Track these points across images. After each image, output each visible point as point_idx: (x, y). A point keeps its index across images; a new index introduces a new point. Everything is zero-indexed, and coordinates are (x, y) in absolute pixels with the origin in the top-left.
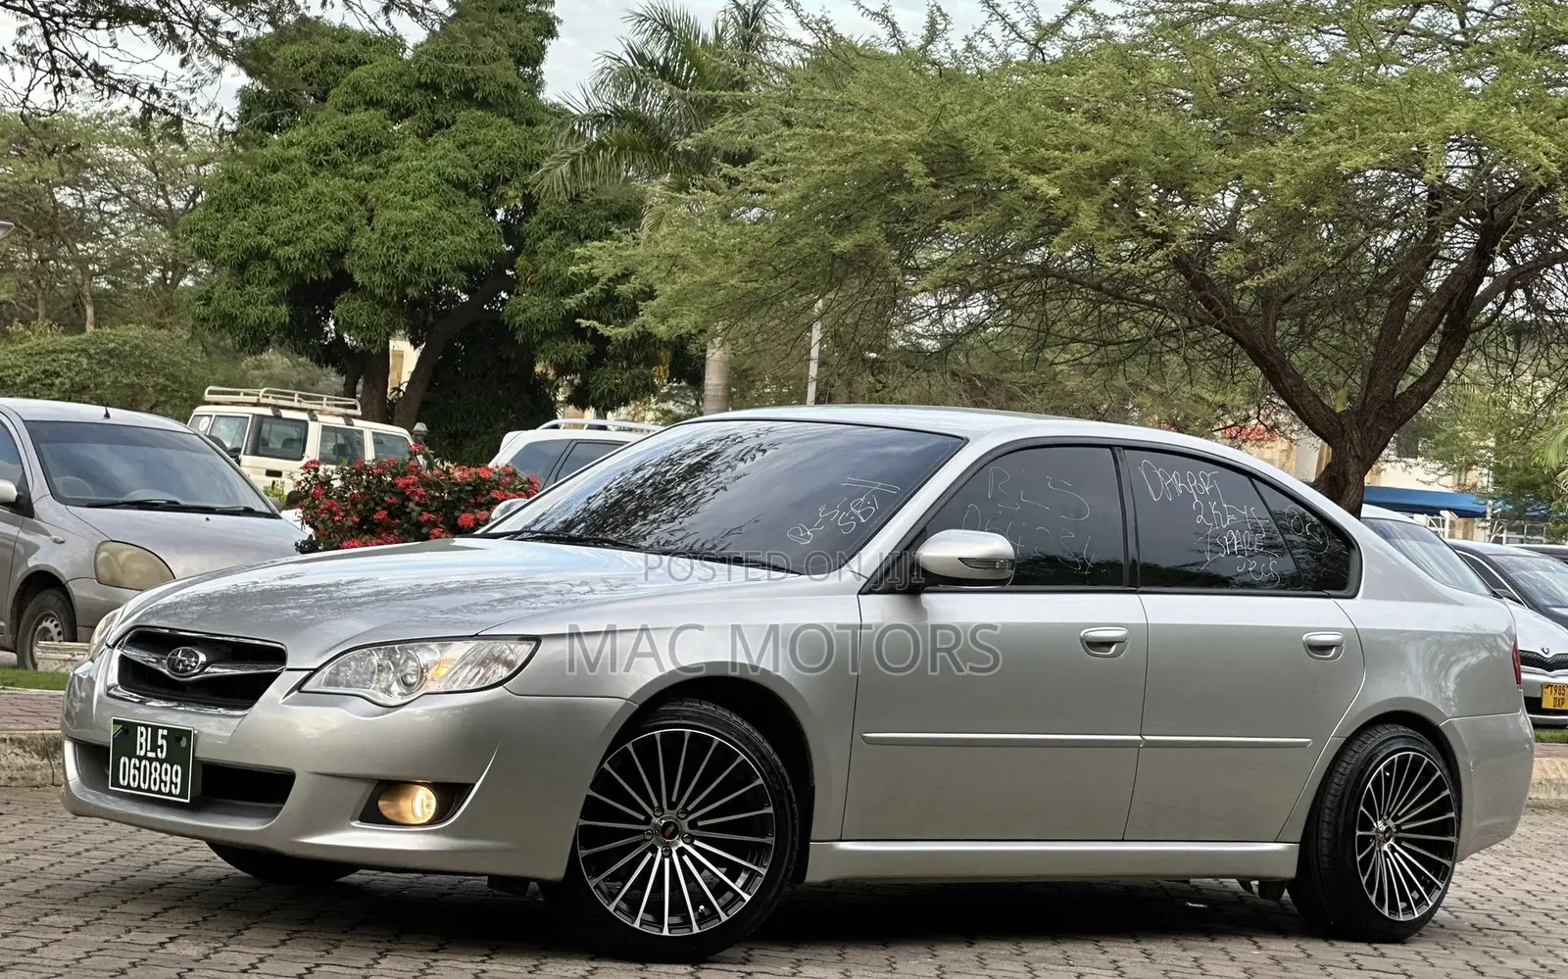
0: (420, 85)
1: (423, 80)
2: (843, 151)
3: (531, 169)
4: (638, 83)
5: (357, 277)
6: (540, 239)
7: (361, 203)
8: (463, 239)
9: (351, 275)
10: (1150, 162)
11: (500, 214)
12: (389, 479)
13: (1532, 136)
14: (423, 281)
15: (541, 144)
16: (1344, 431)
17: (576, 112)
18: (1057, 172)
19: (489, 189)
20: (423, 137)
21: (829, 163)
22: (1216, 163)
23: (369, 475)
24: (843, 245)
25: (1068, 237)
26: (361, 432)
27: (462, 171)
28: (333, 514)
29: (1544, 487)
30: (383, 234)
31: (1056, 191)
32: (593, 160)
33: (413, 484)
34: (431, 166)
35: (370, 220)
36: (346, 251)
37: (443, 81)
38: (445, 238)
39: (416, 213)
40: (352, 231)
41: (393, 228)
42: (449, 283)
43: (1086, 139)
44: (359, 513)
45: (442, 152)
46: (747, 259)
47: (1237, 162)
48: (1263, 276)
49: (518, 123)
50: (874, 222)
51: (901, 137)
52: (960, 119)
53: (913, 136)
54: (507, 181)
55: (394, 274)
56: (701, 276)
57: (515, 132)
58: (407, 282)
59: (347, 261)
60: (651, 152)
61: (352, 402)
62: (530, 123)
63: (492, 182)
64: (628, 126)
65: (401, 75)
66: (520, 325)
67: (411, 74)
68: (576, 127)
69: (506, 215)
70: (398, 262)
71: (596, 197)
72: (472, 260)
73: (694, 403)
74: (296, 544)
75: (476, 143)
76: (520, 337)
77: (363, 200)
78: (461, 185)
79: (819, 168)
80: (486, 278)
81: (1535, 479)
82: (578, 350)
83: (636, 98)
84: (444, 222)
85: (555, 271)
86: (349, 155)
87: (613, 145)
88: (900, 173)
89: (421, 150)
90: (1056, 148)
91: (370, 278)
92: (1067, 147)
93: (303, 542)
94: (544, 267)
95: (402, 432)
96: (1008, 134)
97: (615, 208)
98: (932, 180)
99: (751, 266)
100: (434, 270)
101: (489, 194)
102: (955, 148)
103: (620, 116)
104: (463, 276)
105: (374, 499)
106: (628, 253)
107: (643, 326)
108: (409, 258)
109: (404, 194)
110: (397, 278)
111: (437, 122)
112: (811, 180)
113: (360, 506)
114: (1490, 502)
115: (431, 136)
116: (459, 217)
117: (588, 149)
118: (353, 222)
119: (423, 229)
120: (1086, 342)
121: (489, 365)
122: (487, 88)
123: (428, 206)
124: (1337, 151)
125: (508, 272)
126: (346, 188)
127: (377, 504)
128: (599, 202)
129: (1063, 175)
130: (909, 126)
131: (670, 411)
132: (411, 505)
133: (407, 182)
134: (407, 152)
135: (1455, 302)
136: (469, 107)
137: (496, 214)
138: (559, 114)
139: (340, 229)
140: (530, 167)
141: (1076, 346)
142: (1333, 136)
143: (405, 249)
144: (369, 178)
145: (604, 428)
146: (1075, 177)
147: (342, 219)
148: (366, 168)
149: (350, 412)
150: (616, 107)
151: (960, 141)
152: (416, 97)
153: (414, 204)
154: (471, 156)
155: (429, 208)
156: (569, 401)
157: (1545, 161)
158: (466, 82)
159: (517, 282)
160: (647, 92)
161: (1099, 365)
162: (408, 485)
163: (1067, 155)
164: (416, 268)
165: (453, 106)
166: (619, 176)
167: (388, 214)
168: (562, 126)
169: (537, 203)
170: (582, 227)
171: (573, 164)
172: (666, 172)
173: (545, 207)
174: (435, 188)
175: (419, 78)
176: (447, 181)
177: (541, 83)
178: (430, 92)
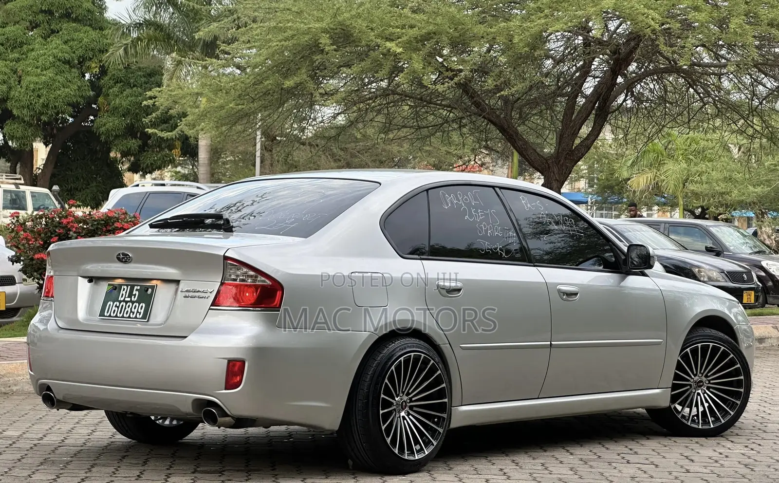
0: (42, 11)
1: (43, 9)
2: (286, 34)
3: (103, 53)
4: (156, 6)
5: (15, 112)
6: (110, 88)
7: (14, 73)
8: (69, 90)
9: (11, 111)
10: (447, 32)
11: (87, 76)
12: (58, 219)
13: (646, 11)
14: (49, 112)
15: (107, 39)
16: (549, 167)
17: (123, 22)
18: (400, 40)
19: (82, 63)
20: (45, 38)
21: (280, 41)
22: (482, 32)
23: (46, 218)
24: (289, 83)
25: (407, 73)
26: (24, 192)
27: (66, 55)
28: (28, 240)
29: (616, 187)
30: (27, 89)
31: (401, 50)
32: (136, 47)
33: (72, 222)
34: (50, 53)
35: (19, 82)
36: (8, 98)
37: (54, 9)
38: (59, 89)
39: (44, 77)
40: (10, 88)
41: (32, 86)
42: (63, 113)
43: (413, 22)
44: (42, 239)
45: (55, 45)
46: (238, 93)
47: (492, 30)
48: (510, 89)
49: (94, 29)
50: (304, 71)
51: (317, 25)
52: (347, 15)
53: (324, 25)
54: (91, 59)
55: (34, 109)
56: (214, 103)
57: (94, 34)
58: (41, 114)
59: (9, 105)
60: (165, 41)
61: (18, 176)
62: (101, 29)
63: (82, 61)
64: (152, 29)
65: (31, 6)
66: (103, 132)
67: (36, 6)
68: (125, 30)
69: (90, 77)
70: (36, 103)
71: (138, 65)
72: (75, 100)
73: (191, 167)
74: (9, 258)
75: (73, 40)
76: (103, 138)
77: (15, 72)
78: (67, 62)
79: (275, 44)
80: (81, 110)
81: (611, 184)
82: (134, 144)
83: (156, 13)
84: (59, 82)
85: (119, 104)
86: (6, 49)
87: (145, 39)
88: (317, 44)
89: (44, 45)
90: (397, 27)
91: (21, 112)
92: (403, 27)
93: (12, 256)
94: (113, 102)
95: (46, 191)
96: (372, 22)
97: (148, 71)
98: (335, 47)
99: (240, 96)
100: (55, 106)
101: (82, 66)
102: (344, 30)
103: (148, 23)
104: (70, 109)
105: (50, 231)
106: (175, 93)
107: (181, 131)
108: (41, 101)
109: (37, 68)
110: (36, 111)
111: (52, 30)
112: (270, 51)
113: (43, 235)
114: (590, 196)
115: (49, 37)
116: (67, 79)
117: (132, 41)
118: (11, 84)
119: (48, 86)
120: (411, 127)
121: (86, 154)
122: (78, 12)
123: (50, 73)
124: (545, 22)
125: (94, 106)
126: (6, 66)
127: (52, 233)
128: (139, 68)
129: (403, 41)
130: (319, 20)
131: (179, 172)
132: (71, 233)
133: (38, 62)
134: (37, 46)
135: (601, 98)
136: (68, 22)
137: (85, 76)
138: (116, 24)
139: (4, 88)
140: (103, 51)
141: (405, 130)
142: (542, 15)
143: (39, 96)
144: (18, 60)
145: (164, 185)
146: (409, 42)
147: (4, 83)
148: (17, 55)
149: (17, 181)
150: (145, 19)
151: (348, 26)
152: (41, 17)
153: (42, 73)
154: (71, 47)
155: (50, 75)
156: (129, 170)
157: (652, 23)
158: (67, 9)
159: (99, 110)
160: (161, 11)
161: (418, 139)
162: (68, 223)
163: (404, 31)
164: (46, 106)
165: (60, 22)
166: (149, 54)
167: (29, 78)
168: (118, 29)
169: (107, 70)
170: (132, 81)
171: (126, 50)
172: (173, 52)
173: (111, 71)
174: (53, 65)
175: (41, 8)
176: (59, 60)
177: (105, 9)
178: (47, 15)
